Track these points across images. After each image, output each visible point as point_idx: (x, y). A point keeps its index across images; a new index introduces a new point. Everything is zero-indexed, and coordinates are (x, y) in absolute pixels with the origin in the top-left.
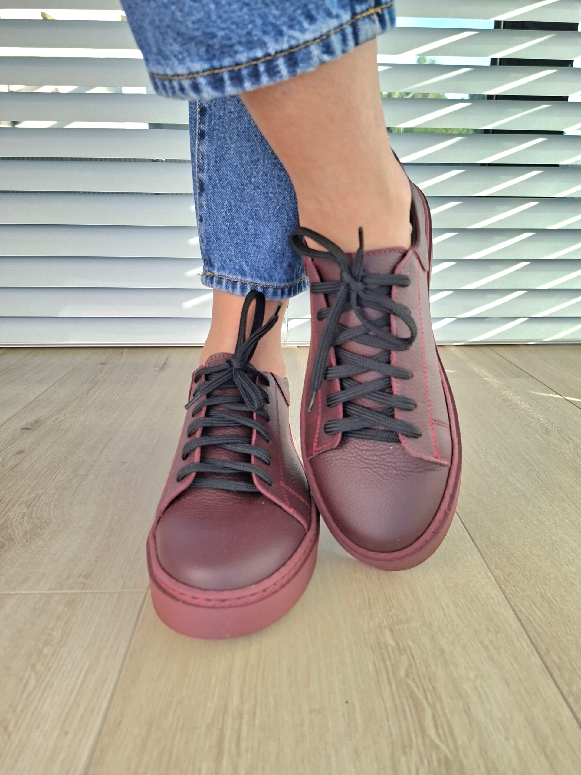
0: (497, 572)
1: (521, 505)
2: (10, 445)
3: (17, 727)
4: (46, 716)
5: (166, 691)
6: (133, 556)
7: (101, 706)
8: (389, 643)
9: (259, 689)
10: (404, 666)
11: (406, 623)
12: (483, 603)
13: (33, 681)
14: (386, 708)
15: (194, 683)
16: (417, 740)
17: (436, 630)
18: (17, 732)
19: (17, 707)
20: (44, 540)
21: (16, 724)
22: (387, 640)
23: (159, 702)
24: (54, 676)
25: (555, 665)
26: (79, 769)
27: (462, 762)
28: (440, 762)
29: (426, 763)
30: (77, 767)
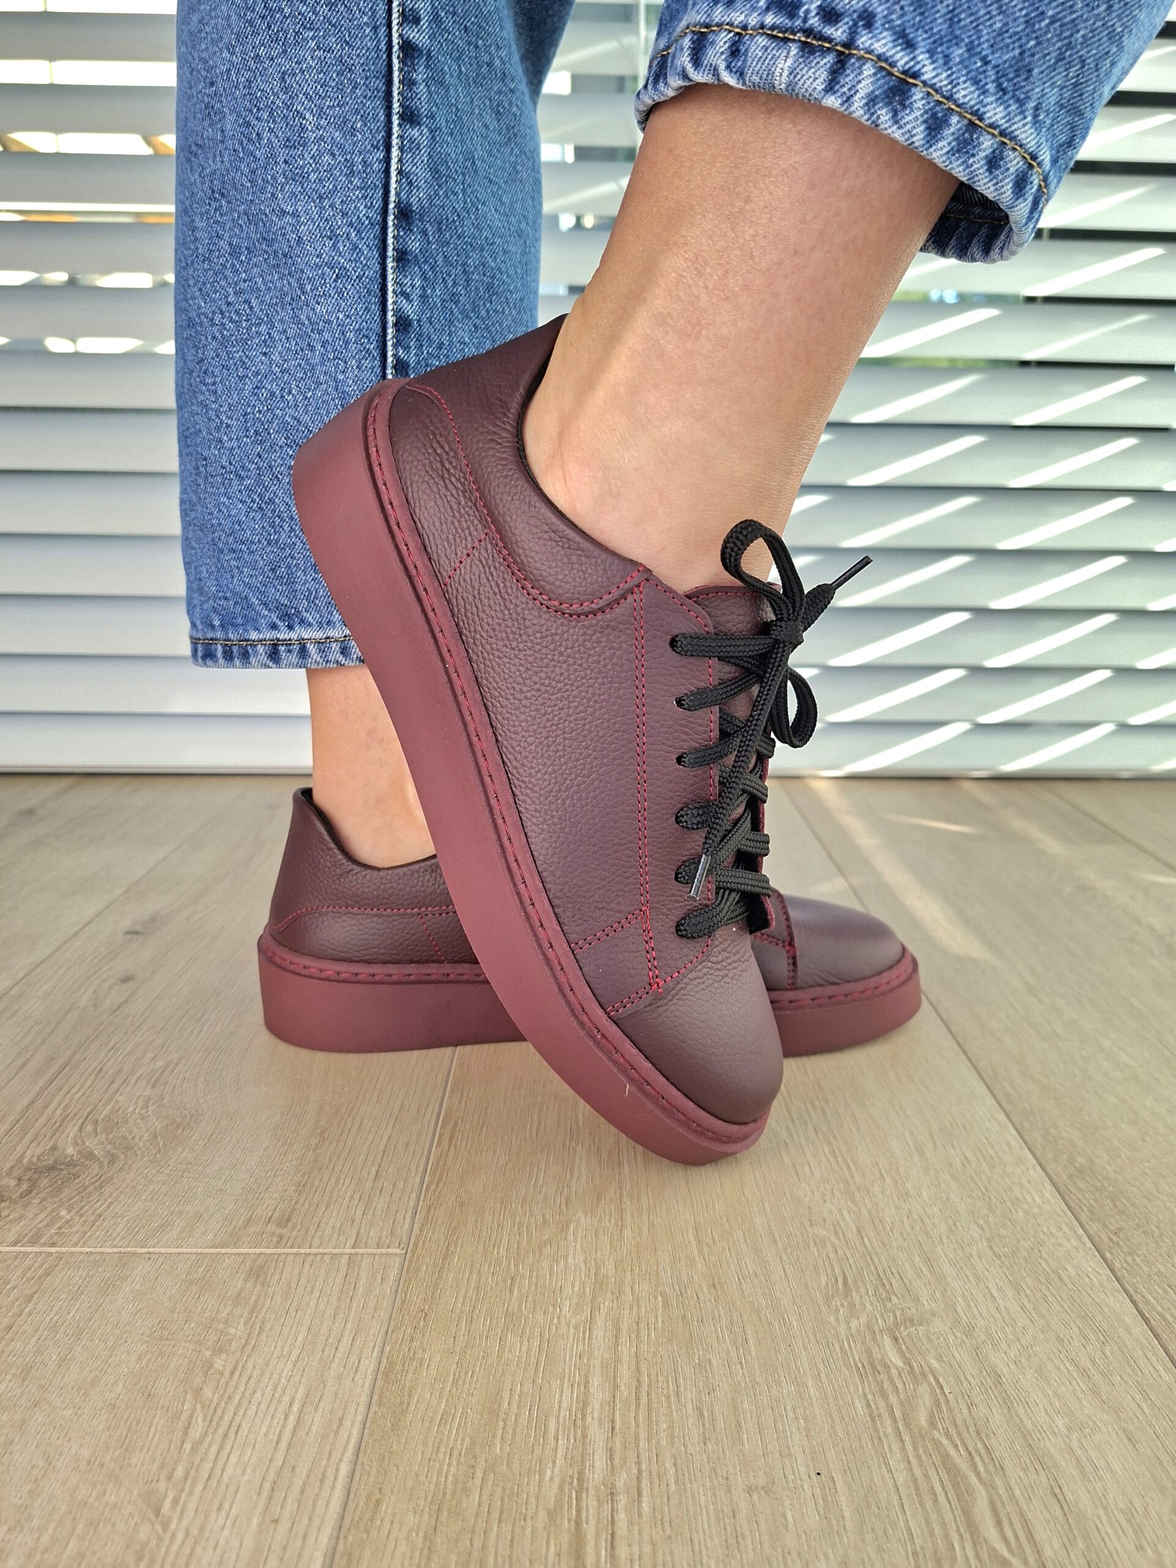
0: (1093, 1226)
1: (1131, 1097)
2: (106, 964)
3: (179, 1509)
4: (232, 1488)
5: (462, 1444)
6: (369, 1184)
7: (337, 1471)
8: (891, 1361)
9: (643, 1444)
10: (925, 1405)
11: (921, 1324)
12: (1070, 1286)
13: (200, 1420)
14: (896, 1486)
15: (514, 1432)
16: (963, 1548)
17: (983, 1337)
18: (181, 1518)
19: (174, 1470)
20: (192, 1150)
21: (175, 1502)
22: (887, 1355)
23: (449, 1465)
24: (241, 1413)
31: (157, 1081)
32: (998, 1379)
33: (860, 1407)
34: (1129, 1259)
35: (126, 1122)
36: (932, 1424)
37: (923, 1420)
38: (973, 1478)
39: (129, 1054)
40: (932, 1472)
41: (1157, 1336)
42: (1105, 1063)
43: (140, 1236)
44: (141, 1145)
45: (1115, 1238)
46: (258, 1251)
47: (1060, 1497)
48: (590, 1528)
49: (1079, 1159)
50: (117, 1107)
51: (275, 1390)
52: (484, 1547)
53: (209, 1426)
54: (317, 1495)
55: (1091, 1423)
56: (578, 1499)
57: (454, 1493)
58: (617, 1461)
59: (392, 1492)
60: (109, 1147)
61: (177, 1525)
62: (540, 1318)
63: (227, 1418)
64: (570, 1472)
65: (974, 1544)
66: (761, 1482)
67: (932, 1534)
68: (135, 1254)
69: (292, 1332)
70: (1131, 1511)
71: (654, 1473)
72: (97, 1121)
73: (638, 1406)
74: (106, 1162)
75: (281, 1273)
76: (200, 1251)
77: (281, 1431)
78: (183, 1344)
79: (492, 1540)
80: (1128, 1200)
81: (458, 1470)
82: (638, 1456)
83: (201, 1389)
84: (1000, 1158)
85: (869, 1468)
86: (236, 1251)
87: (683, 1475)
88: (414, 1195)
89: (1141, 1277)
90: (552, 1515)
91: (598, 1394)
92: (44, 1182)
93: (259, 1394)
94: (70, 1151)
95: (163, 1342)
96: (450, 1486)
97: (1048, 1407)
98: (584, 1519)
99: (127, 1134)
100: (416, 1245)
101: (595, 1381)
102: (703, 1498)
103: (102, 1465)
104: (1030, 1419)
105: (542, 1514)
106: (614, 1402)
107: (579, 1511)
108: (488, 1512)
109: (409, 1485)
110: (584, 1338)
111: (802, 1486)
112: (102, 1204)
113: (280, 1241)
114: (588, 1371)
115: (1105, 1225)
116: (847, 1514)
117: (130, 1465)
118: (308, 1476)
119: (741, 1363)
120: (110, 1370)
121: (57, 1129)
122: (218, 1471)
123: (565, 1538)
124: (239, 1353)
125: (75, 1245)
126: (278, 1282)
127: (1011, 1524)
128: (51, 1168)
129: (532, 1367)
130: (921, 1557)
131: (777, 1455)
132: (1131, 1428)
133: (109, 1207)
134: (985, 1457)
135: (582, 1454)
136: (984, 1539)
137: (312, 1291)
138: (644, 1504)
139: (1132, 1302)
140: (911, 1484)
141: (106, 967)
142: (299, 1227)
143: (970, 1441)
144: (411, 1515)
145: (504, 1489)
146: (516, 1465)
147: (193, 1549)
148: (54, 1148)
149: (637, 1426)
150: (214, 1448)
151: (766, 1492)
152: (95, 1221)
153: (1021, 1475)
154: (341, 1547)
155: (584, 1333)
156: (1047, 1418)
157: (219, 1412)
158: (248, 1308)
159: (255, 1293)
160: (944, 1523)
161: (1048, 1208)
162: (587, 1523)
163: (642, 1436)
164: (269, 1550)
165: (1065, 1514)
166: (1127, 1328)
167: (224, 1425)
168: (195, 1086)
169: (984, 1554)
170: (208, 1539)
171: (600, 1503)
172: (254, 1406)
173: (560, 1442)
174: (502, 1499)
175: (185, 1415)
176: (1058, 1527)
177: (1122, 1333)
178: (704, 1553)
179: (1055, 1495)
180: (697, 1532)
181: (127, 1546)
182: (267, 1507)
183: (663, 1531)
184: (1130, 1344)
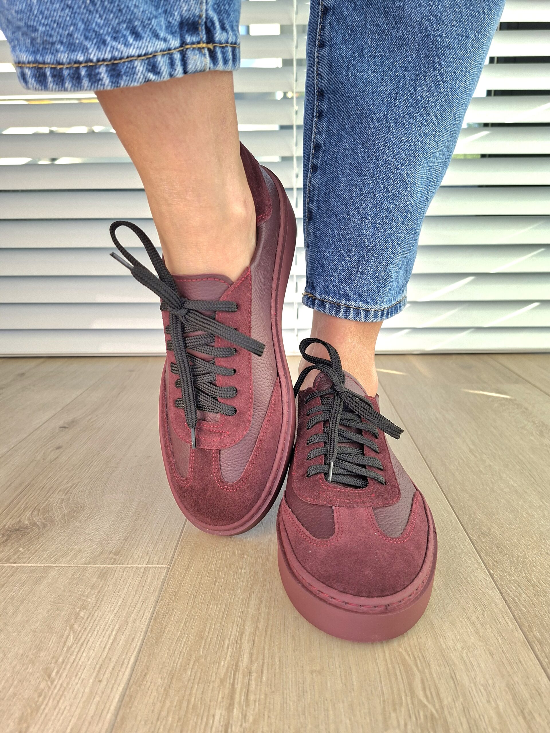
0: (487, 559)
1: (513, 500)
2: (50, 441)
3: (59, 675)
4: (83, 667)
5: (185, 650)
6: (156, 537)
7: (129, 660)
9: (266, 651)
12: (472, 585)
13: (72, 638)
14: (379, 672)
15: (209, 645)
16: (406, 699)
18: (59, 679)
19: (58, 659)
20: (80, 522)
21: (58, 672)
23: (179, 659)
24: (90, 635)
25: (537, 640)
26: (110, 711)
27: (446, 720)
28: (427, 718)
29: (414, 719)
30: (109, 709)
31: (67, 492)
32: (433, 626)
34: (501, 574)
35: (52, 510)
36: (399, 645)
38: (415, 669)
39: (57, 480)
40: (396, 666)
41: (510, 608)
42: (502, 485)
43: (53, 559)
44: (58, 520)
45: (496, 564)
46: (104, 566)
47: (454, 678)
48: (238, 687)
49: (484, 528)
50: (49, 503)
51: (106, 625)
52: (190, 694)
53: (75, 640)
54: (120, 671)
55: (473, 646)
56: (235, 674)
57: (180, 670)
58: (253, 659)
59: (152, 670)
60: (43, 521)
61: (58, 682)
62: (227, 596)
63: (83, 637)
64: (232, 663)
65: (412, 697)
66: (318, 669)
67: (393, 693)
68: (50, 567)
69: (116, 600)
70: (487, 686)
71: (270, 664)
72: (39, 510)
73: (266, 634)
74: (42, 527)
75: (114, 575)
76: (79, 565)
77: (106, 643)
78: (67, 605)
79: (194, 692)
80: (504, 547)
81: (183, 661)
82: (264, 656)
83: (73, 625)
85: (368, 664)
86: (95, 566)
87: (283, 665)
88: (176, 542)
89: (506, 581)
90: (222, 681)
91: (249, 629)
92: (14, 536)
93: (98, 627)
94: (26, 522)
95: (59, 605)
96: (178, 668)
97: (454, 639)
98: (236, 683)
99: (52, 515)
100: (174, 564)
101: (248, 624)
102: (290, 675)
103: (27, 656)
104: (445, 643)
105: (218, 680)
106: (255, 633)
107: (234, 680)
108: (194, 679)
109: (160, 667)
110: (245, 604)
111: (336, 671)
112: (38, 545)
113: (114, 561)
114: (246, 619)
115: (492, 558)
116: (355, 683)
117: (39, 657)
118: (116, 662)
120: (35, 616)
121: (21, 514)
122: (77, 660)
123: (227, 691)
124: (91, 610)
125: (25, 563)
126: (112, 579)
127: (430, 689)
128: (18, 530)
129: (221, 617)
130: (386, 703)
131: (326, 657)
132: (492, 648)
133: (41, 546)
134: (422, 660)
135: (239, 655)
136: (417, 696)
137: (126, 583)
138: (264, 677)
139: (500, 592)
140: (386, 671)
141: (50, 443)
142: (123, 555)
143: (416, 653)
144: (159, 680)
145: (202, 669)
146: (208, 659)
147: (63, 692)
148: (20, 521)
149: (265, 643)
150: (77, 650)
151: (320, 672)
152: (35, 553)
153: (438, 668)
154: (127, 693)
155: (245, 602)
156: (453, 643)
157: (80, 634)
158: (97, 591)
159: (101, 584)
160: (399, 688)
161: (466, 550)
162: (237, 685)
163: (267, 647)
164: (96, 693)
165: (455, 686)
166: (496, 605)
167: (82, 640)
168: (84, 494)
169: (416, 703)
170: (70, 689)
171: (244, 676)
172: (96, 632)
173: (229, 650)
174: (201, 674)
175: (65, 636)
176: (452, 691)
177: (493, 606)
178: (288, 699)
179: (452, 677)
180: (286, 690)
181: (35, 691)
182: (97, 675)
183: (271, 689)
184: (496, 611)
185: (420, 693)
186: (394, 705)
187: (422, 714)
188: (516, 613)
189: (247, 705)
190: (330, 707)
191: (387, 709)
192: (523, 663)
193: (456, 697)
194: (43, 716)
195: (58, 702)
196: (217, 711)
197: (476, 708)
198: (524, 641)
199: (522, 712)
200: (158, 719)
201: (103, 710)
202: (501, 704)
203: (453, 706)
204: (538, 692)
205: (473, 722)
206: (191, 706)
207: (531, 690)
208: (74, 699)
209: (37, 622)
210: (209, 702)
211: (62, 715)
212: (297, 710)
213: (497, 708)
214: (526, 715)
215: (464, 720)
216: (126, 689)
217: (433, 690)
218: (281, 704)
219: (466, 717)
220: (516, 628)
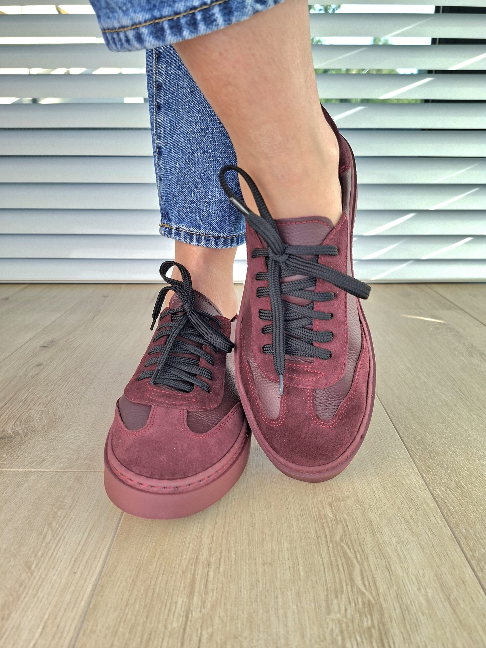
0: (420, 464)
1: (444, 412)
2: (31, 359)
3: (38, 568)
4: (60, 560)
5: (152, 545)
7: (101, 554)
8: (328, 515)
9: (224, 546)
10: (339, 533)
11: (343, 501)
12: (406, 487)
13: (50, 535)
14: (323, 564)
16: (347, 588)
17: (367, 506)
18: (38, 571)
19: (38, 553)
20: (58, 431)
21: (37, 565)
22: (327, 512)
23: (146, 553)
24: (66, 532)
25: (463, 535)
26: (84, 599)
27: (381, 605)
28: (364, 604)
29: (353, 604)
30: (83, 597)
31: (47, 405)
32: (371, 523)
33: (313, 532)
34: (433, 477)
35: (33, 421)
36: (341, 540)
37: (338, 539)
38: (355, 561)
39: (37, 394)
40: (339, 558)
41: (439, 507)
42: (435, 399)
43: (34, 465)
44: (38, 429)
45: (428, 469)
46: (80, 470)
48: (198, 578)
49: (418, 437)
50: (30, 415)
51: (80, 524)
52: (156, 584)
53: (53, 537)
54: (92, 563)
55: (406, 541)
56: (195, 566)
57: (146, 563)
58: (212, 552)
59: (122, 562)
60: (25, 430)
61: (37, 574)
63: (60, 534)
64: (193, 556)
65: (351, 586)
66: (269, 561)
67: (335, 582)
68: (31, 472)
69: (90, 501)
70: (418, 575)
71: (227, 557)
72: (22, 420)
73: (224, 531)
74: (23, 436)
75: (88, 479)
76: (57, 470)
77: (81, 539)
78: (46, 506)
79: (159, 582)
80: (436, 453)
81: (149, 555)
82: (221, 550)
83: (51, 523)
84: (385, 436)
85: (313, 556)
86: (72, 470)
87: (238, 558)
89: (436, 484)
90: (184, 572)
93: (74, 525)
94: (10, 432)
95: (39, 505)
96: (145, 561)
97: (390, 534)
98: (196, 574)
99: (33, 425)
103: (10, 551)
104: (382, 539)
105: (180, 572)
106: (214, 529)
107: (195, 571)
108: (159, 571)
109: (129, 560)
111: (285, 563)
112: (20, 452)
113: (89, 467)
115: (425, 463)
116: (302, 574)
117: (21, 551)
118: (90, 556)
119: (267, 515)
120: (17, 515)
121: (5, 423)
122: (55, 554)
123: (188, 581)
124: (68, 509)
125: (8, 468)
126: (86, 483)
127: (368, 579)
128: (2, 438)
130: (329, 591)
131: (277, 551)
132: (423, 543)
133: (23, 453)
135: (199, 549)
136: (356, 584)
137: (100, 486)
138: (221, 569)
139: (431, 494)
140: (329, 563)
141: (31, 360)
142: (97, 461)
143: (356, 547)
144: (128, 572)
145: (166, 562)
146: (172, 553)
147: (42, 582)
148: (4, 430)
149: (222, 538)
150: (54, 545)
151: (271, 564)
152: (17, 459)
153: (375, 561)
154: (99, 583)
156: (389, 538)
157: (58, 531)
158: (73, 493)
159: (77, 487)
160: (341, 578)
161: (402, 456)
162: (197, 576)
163: (224, 542)
164: (71, 583)
165: (390, 576)
166: (427, 504)
167: (59, 536)
168: (62, 407)
169: (355, 590)
170: (48, 579)
171: (204, 568)
172: (71, 530)
173: (191, 544)
174: (165, 566)
175: (44, 533)
176: (387, 580)
177: (425, 506)
178: (243, 587)
179: (388, 568)
180: (241, 580)
181: (17, 582)
182: (72, 567)
183: (227, 579)
184: (427, 510)
185: (359, 582)
186: (336, 592)
187: (360, 600)
188: (445, 512)
189: (206, 594)
190: (280, 595)
191: (329, 596)
192: (450, 555)
193: (390, 586)
194: (24, 603)
195: (37, 591)
196: (179, 598)
197: (408, 595)
198: (451, 536)
199: (448, 599)
200: (126, 606)
201: (77, 598)
202: (430, 592)
203: (388, 594)
204: (463, 581)
205: (405, 607)
206: (156, 595)
207: (456, 580)
208: (51, 589)
209: (18, 520)
210: (172, 591)
211: (41, 602)
212: (250, 598)
213: (426, 595)
214: (452, 601)
215: (397, 606)
216: (98, 580)
217: (370, 580)
218: (236, 592)
219: (399, 603)
220: (445, 525)
